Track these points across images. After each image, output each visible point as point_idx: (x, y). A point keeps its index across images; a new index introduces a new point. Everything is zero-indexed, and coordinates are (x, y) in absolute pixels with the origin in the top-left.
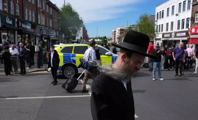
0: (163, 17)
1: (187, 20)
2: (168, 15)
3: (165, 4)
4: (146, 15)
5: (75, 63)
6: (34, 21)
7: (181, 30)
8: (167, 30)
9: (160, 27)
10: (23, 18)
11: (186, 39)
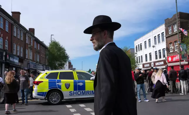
0: (141, 49)
1: (163, 51)
2: (146, 47)
3: (142, 38)
4: (127, 48)
5: (61, 88)
6: (22, 56)
7: (158, 59)
8: (146, 60)
9: (139, 58)
10: (11, 52)
11: (164, 67)
